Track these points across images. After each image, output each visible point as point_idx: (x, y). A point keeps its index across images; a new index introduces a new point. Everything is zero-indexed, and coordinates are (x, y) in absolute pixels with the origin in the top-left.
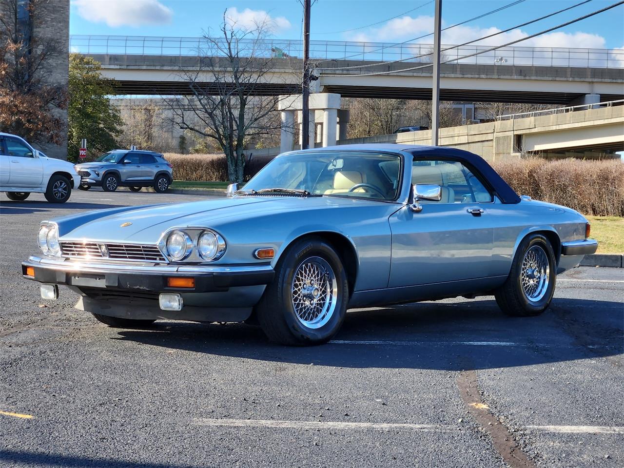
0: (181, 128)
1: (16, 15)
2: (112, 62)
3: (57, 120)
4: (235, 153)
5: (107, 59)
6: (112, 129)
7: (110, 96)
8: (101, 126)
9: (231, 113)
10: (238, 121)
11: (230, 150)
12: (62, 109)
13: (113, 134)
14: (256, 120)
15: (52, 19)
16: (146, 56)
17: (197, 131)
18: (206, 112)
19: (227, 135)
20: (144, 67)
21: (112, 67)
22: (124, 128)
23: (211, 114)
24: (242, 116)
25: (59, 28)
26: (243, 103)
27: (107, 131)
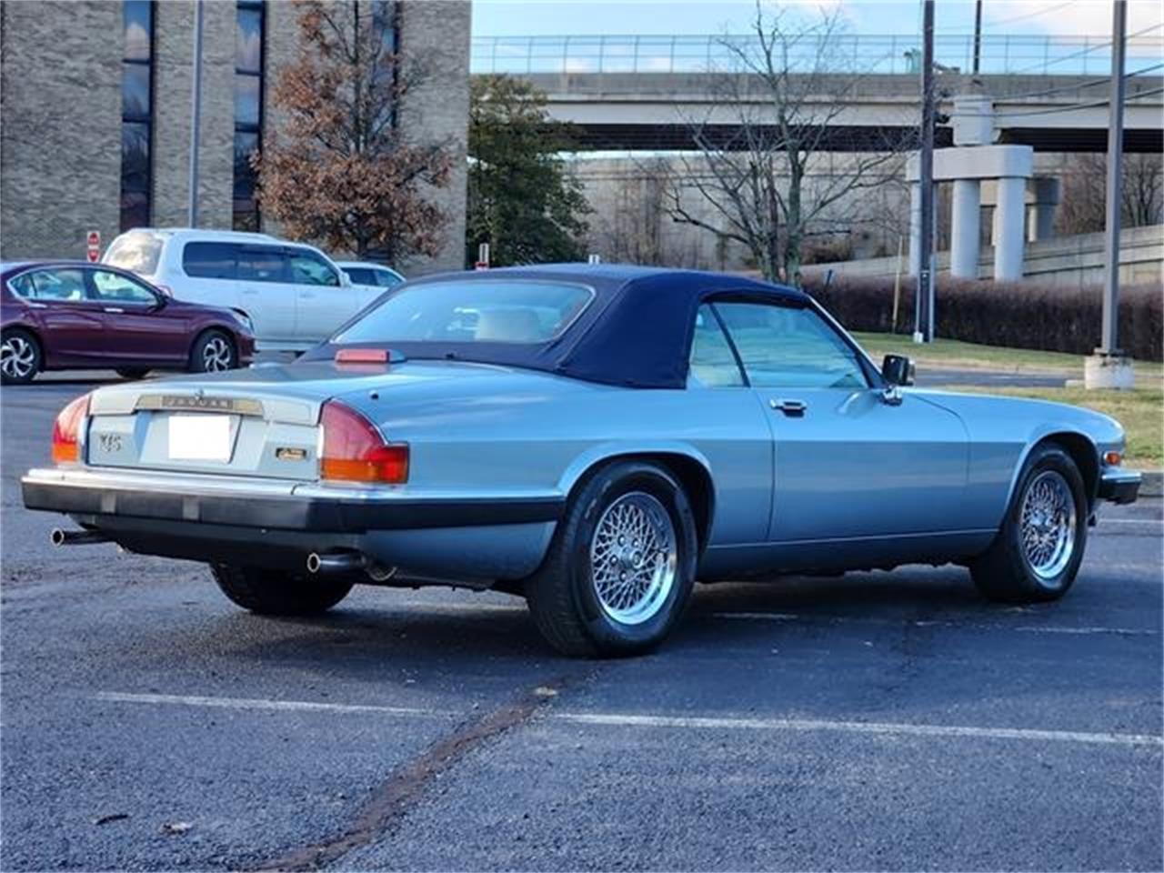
0: (676, 220)
1: (356, 11)
2: (574, 88)
3: (431, 209)
4: (782, 271)
5: (564, 82)
6: (567, 221)
7: (564, 155)
8: (547, 215)
9: (773, 191)
10: (788, 208)
11: (773, 264)
12: (440, 187)
13: (570, 232)
14: (823, 204)
15: (438, 12)
16: (641, 75)
17: (707, 227)
18: (726, 188)
19: (765, 234)
20: (637, 98)
21: (574, 97)
22: (589, 218)
23: (733, 193)
24: (795, 198)
25: (452, 29)
26: (798, 172)
27: (558, 225)
